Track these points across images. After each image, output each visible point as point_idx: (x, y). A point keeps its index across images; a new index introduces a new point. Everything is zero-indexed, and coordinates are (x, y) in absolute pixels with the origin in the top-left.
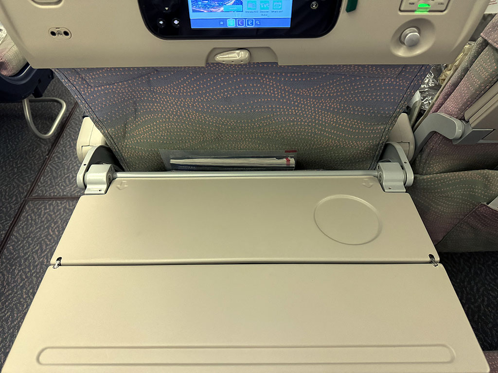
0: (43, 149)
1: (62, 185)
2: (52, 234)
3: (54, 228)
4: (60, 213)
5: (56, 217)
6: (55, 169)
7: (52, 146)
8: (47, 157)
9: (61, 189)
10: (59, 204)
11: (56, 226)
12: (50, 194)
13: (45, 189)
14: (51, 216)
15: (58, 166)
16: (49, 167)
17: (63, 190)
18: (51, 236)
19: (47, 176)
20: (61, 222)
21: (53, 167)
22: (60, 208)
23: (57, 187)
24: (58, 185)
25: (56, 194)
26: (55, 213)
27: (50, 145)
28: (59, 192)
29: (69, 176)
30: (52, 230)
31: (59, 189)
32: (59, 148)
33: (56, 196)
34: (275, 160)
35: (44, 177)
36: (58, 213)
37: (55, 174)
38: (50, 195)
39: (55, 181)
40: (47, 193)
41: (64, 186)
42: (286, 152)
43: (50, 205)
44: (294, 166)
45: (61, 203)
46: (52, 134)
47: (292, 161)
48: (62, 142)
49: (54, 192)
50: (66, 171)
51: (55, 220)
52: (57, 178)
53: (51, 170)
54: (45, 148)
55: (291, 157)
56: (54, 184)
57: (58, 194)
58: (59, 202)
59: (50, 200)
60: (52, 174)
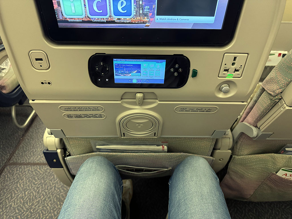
1: (29, 156)
4: (25, 174)
6: (26, 146)
10: (26, 168)
11: (22, 182)
13: (18, 158)
17: (29, 159)
18: (18, 188)
19: (20, 150)
20: (26, 179)
23: (25, 157)
26: (22, 174)
27: (24, 131)
30: (19, 184)
32: (29, 133)
34: (155, 146)
35: (18, 150)
40: (19, 161)
42: (162, 142)
43: (20, 168)
44: (166, 150)
47: (166, 147)
48: (31, 130)
49: (23, 160)
50: (32, 147)
51: (22, 178)
52: (26, 151)
53: (23, 147)
54: (21, 133)
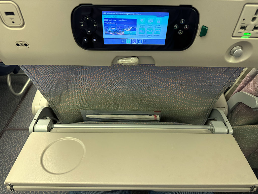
0: (16, 101)
1: (25, 122)
2: (17, 150)
3: (18, 147)
4: (22, 138)
5: (20, 140)
6: (22, 112)
7: (22, 99)
8: (18, 105)
9: (24, 124)
10: (23, 133)
11: (19, 146)
12: (18, 126)
13: (16, 124)
14: (17, 139)
15: (23, 111)
16: (19, 111)
17: (25, 125)
18: (16, 151)
19: (17, 116)
20: (23, 143)
21: (21, 111)
22: (23, 135)
23: (22, 122)
24: (23, 122)
25: (21, 127)
26: (20, 138)
27: (20, 98)
28: (23, 126)
29: (29, 117)
30: (17, 148)
31: (23, 124)
32: (25, 101)
33: (21, 128)
34: (148, 116)
36: (21, 138)
37: (21, 115)
38: (18, 128)
39: (21, 119)
40: (16, 126)
41: (26, 123)
42: (155, 112)
43: (17, 133)
44: (159, 120)
45: (24, 132)
46: (22, 93)
47: (158, 117)
48: (27, 98)
49: (20, 126)
50: (28, 114)
51: (19, 142)
52: (23, 117)
53: (20, 113)
54: (18, 100)
55: (157, 115)
56: (21, 121)
57: (22, 127)
58: (22, 131)
59: (17, 131)
60: (20, 115)
